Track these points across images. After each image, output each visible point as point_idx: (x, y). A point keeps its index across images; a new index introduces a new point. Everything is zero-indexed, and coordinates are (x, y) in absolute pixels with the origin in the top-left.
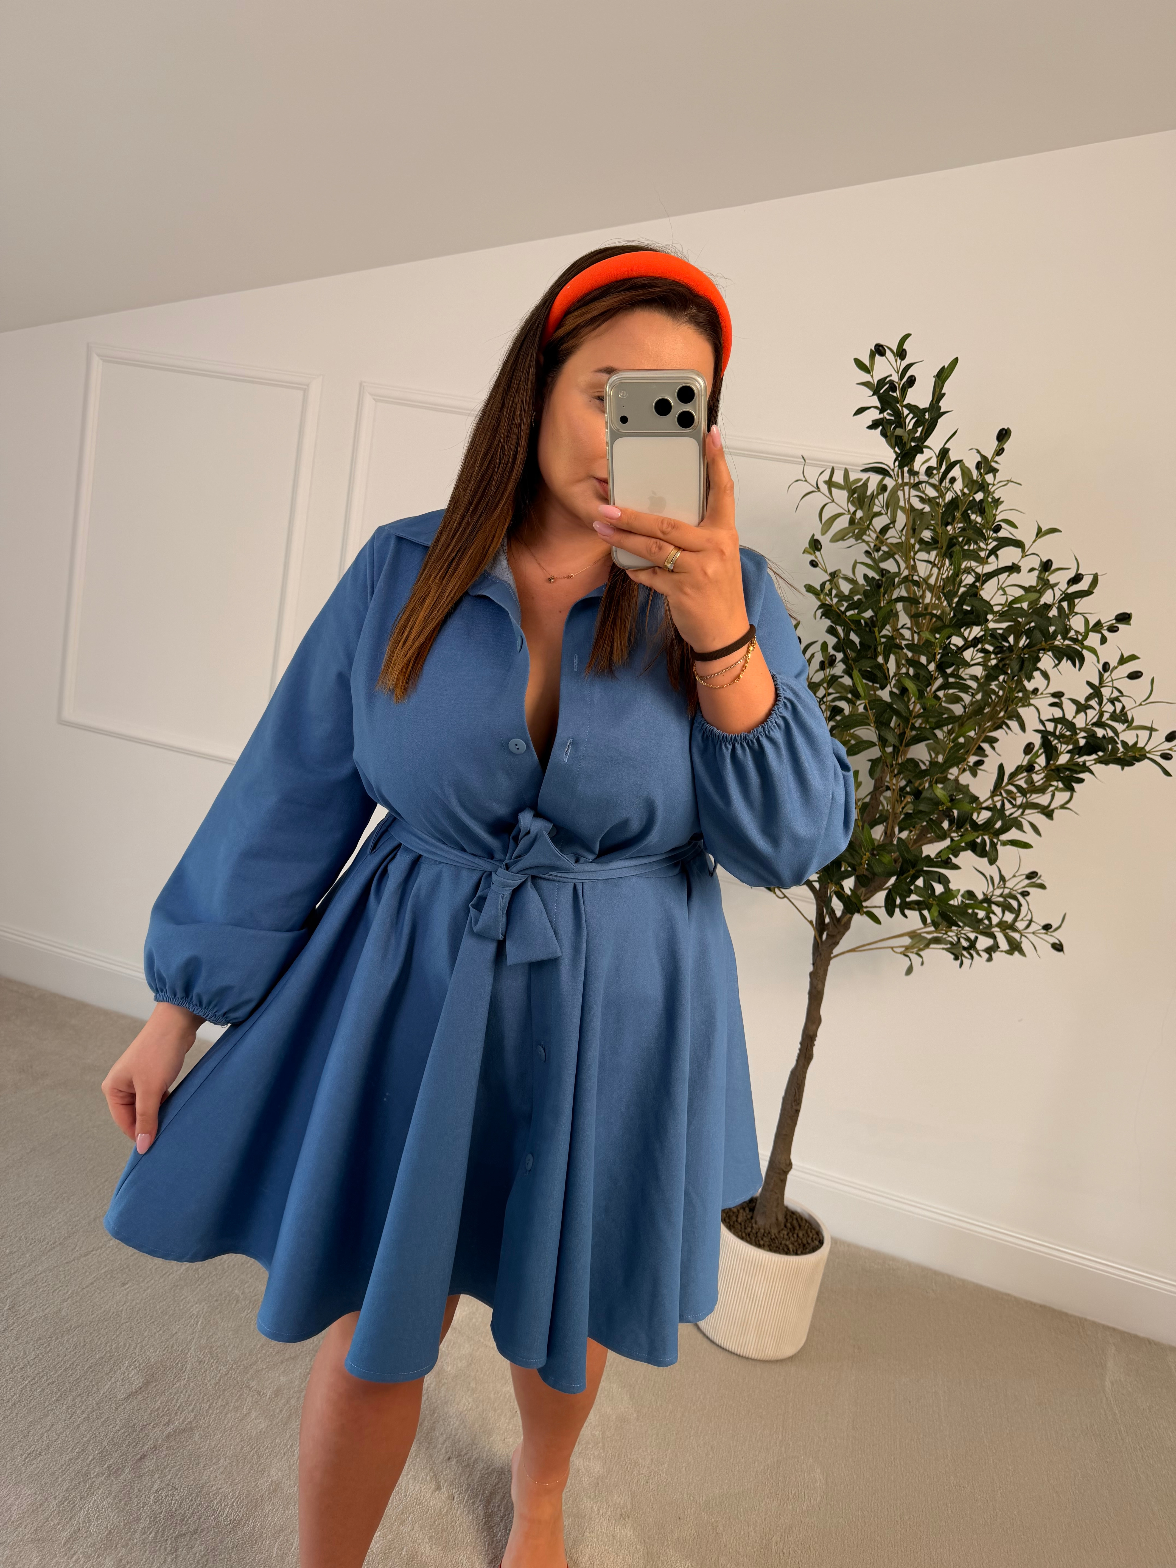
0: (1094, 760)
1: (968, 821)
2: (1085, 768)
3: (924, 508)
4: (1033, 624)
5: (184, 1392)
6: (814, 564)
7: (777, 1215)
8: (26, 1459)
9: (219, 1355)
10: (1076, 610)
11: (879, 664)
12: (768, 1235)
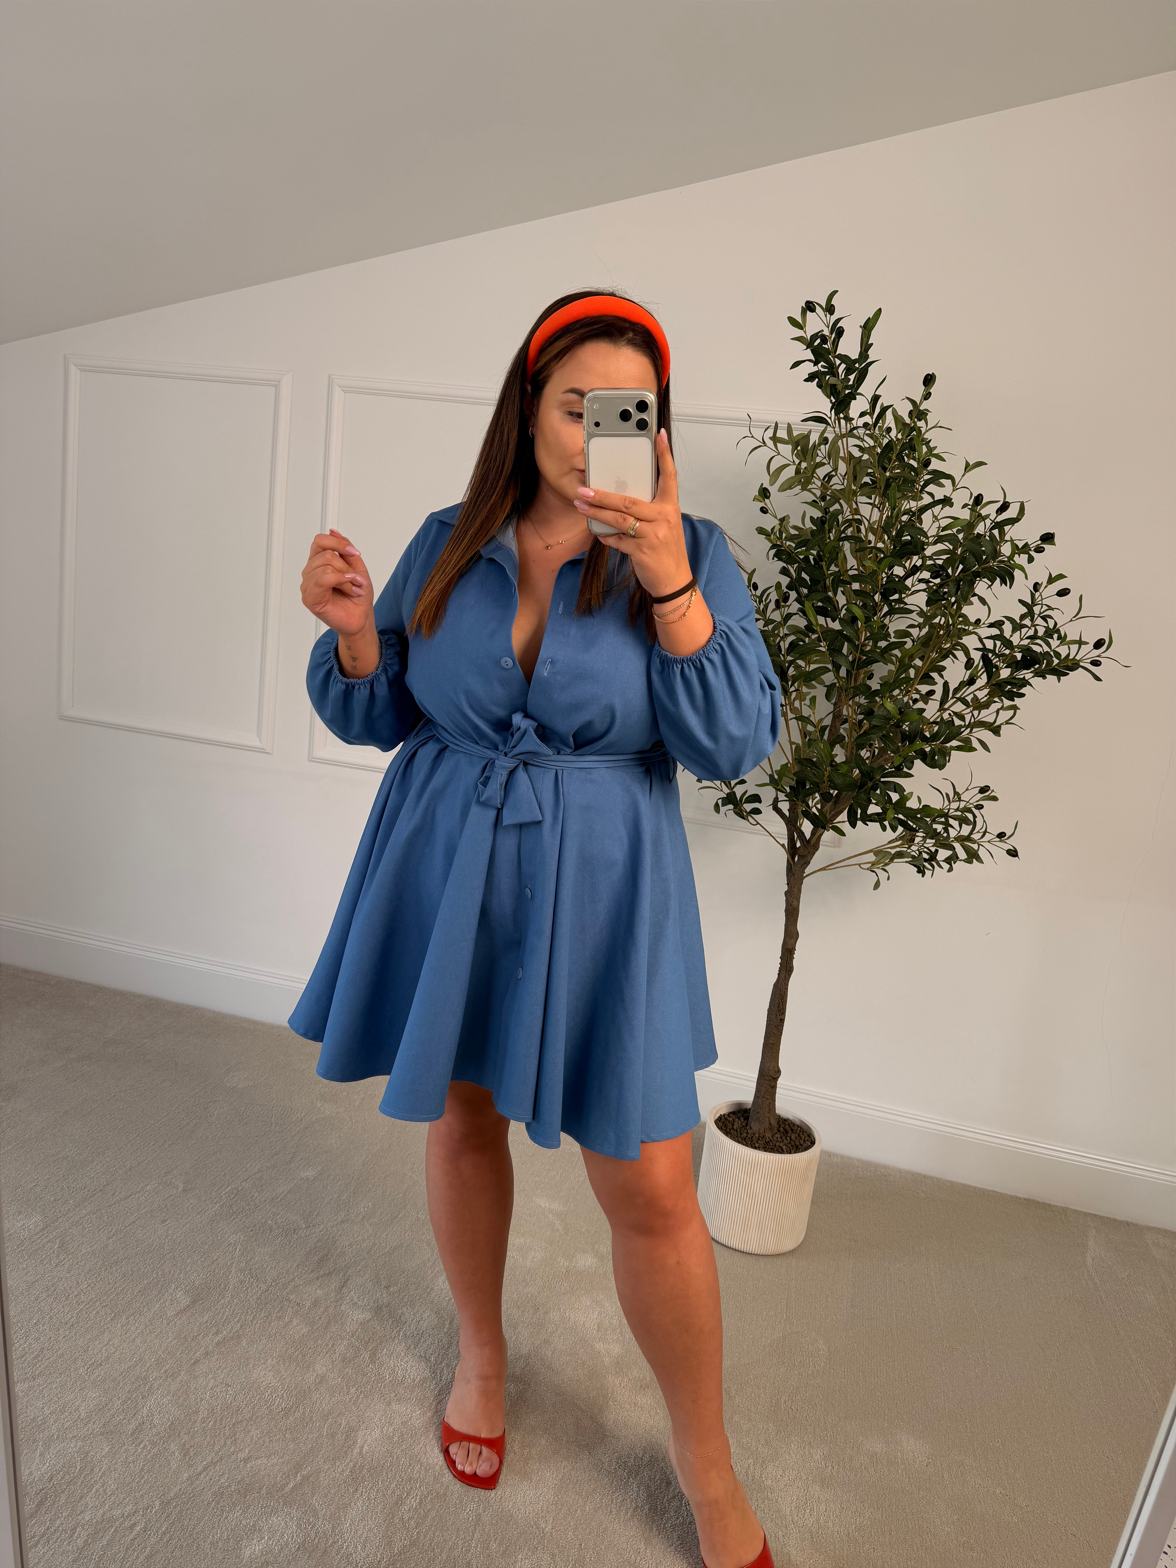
0: (1031, 673)
1: (918, 736)
3: (862, 456)
5: (229, 1307)
6: (764, 510)
7: (769, 1120)
8: (88, 1369)
9: (259, 1275)
10: (1007, 538)
11: (829, 597)
12: (762, 1139)
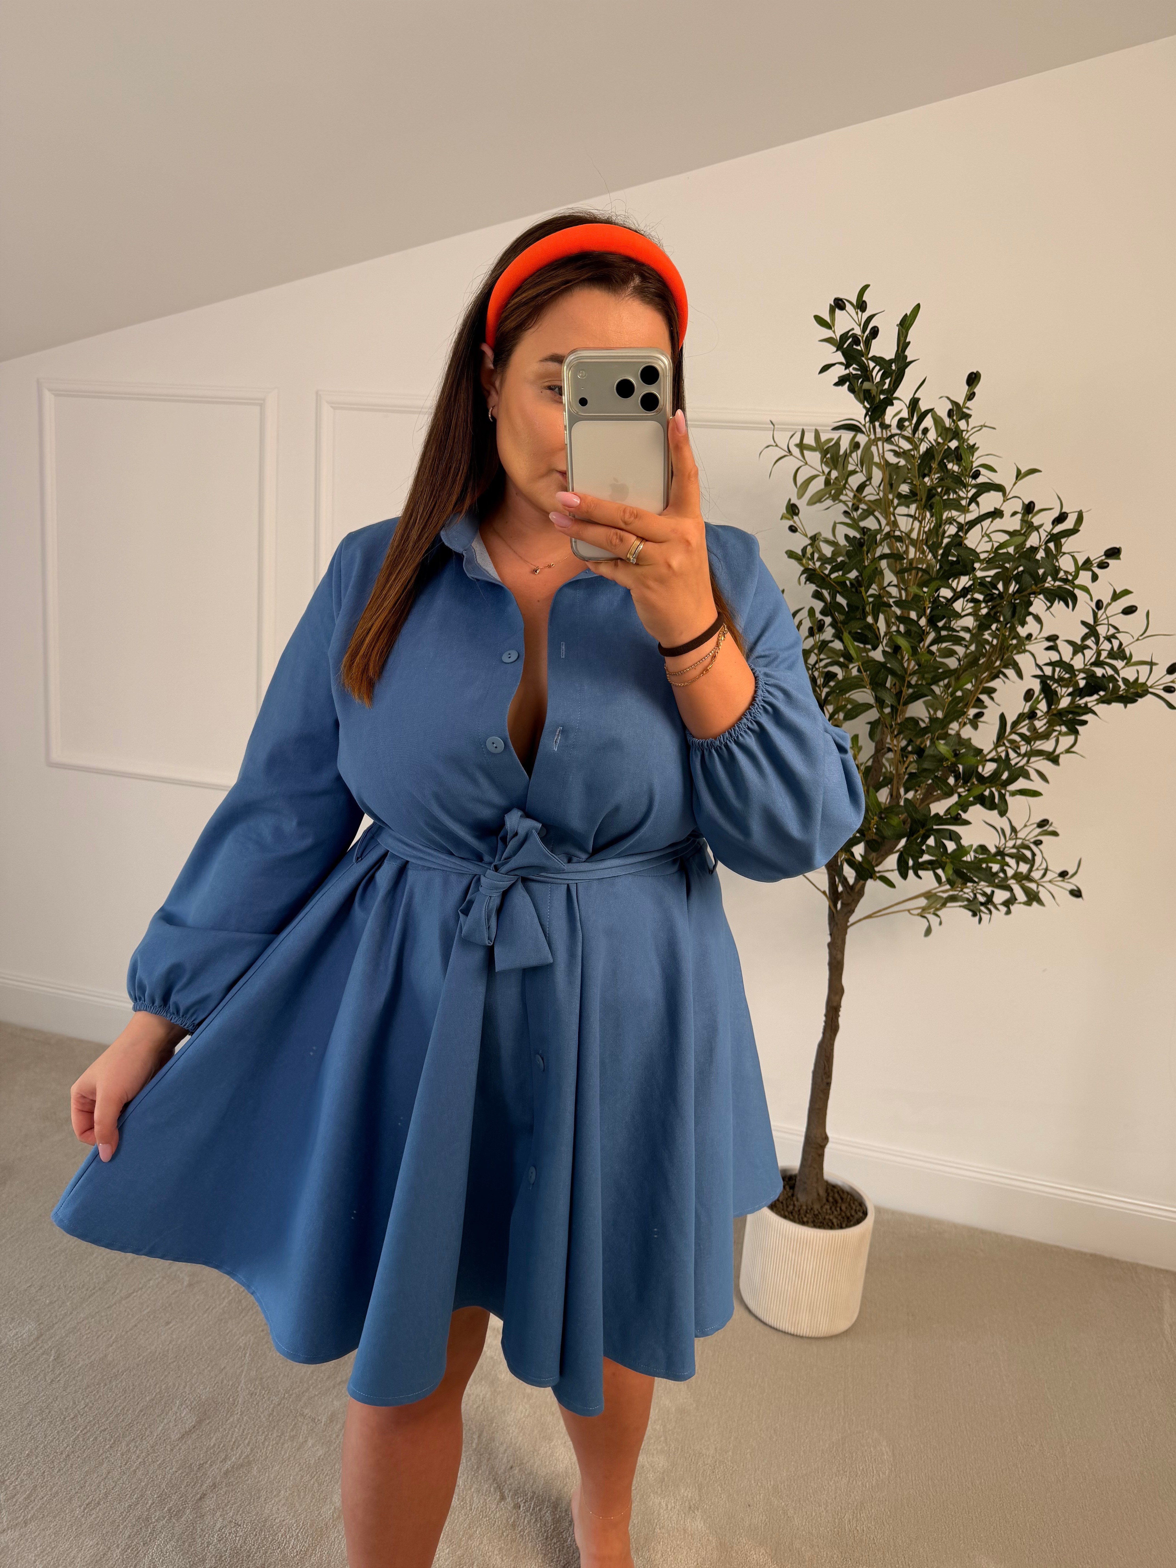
0: (1096, 700)
1: (974, 774)
2: (1088, 710)
3: (899, 462)
4: (1021, 569)
5: (238, 1426)
6: (793, 529)
7: (818, 1190)
8: (85, 1509)
9: (270, 1385)
10: (1063, 550)
11: (869, 624)
12: (810, 1211)
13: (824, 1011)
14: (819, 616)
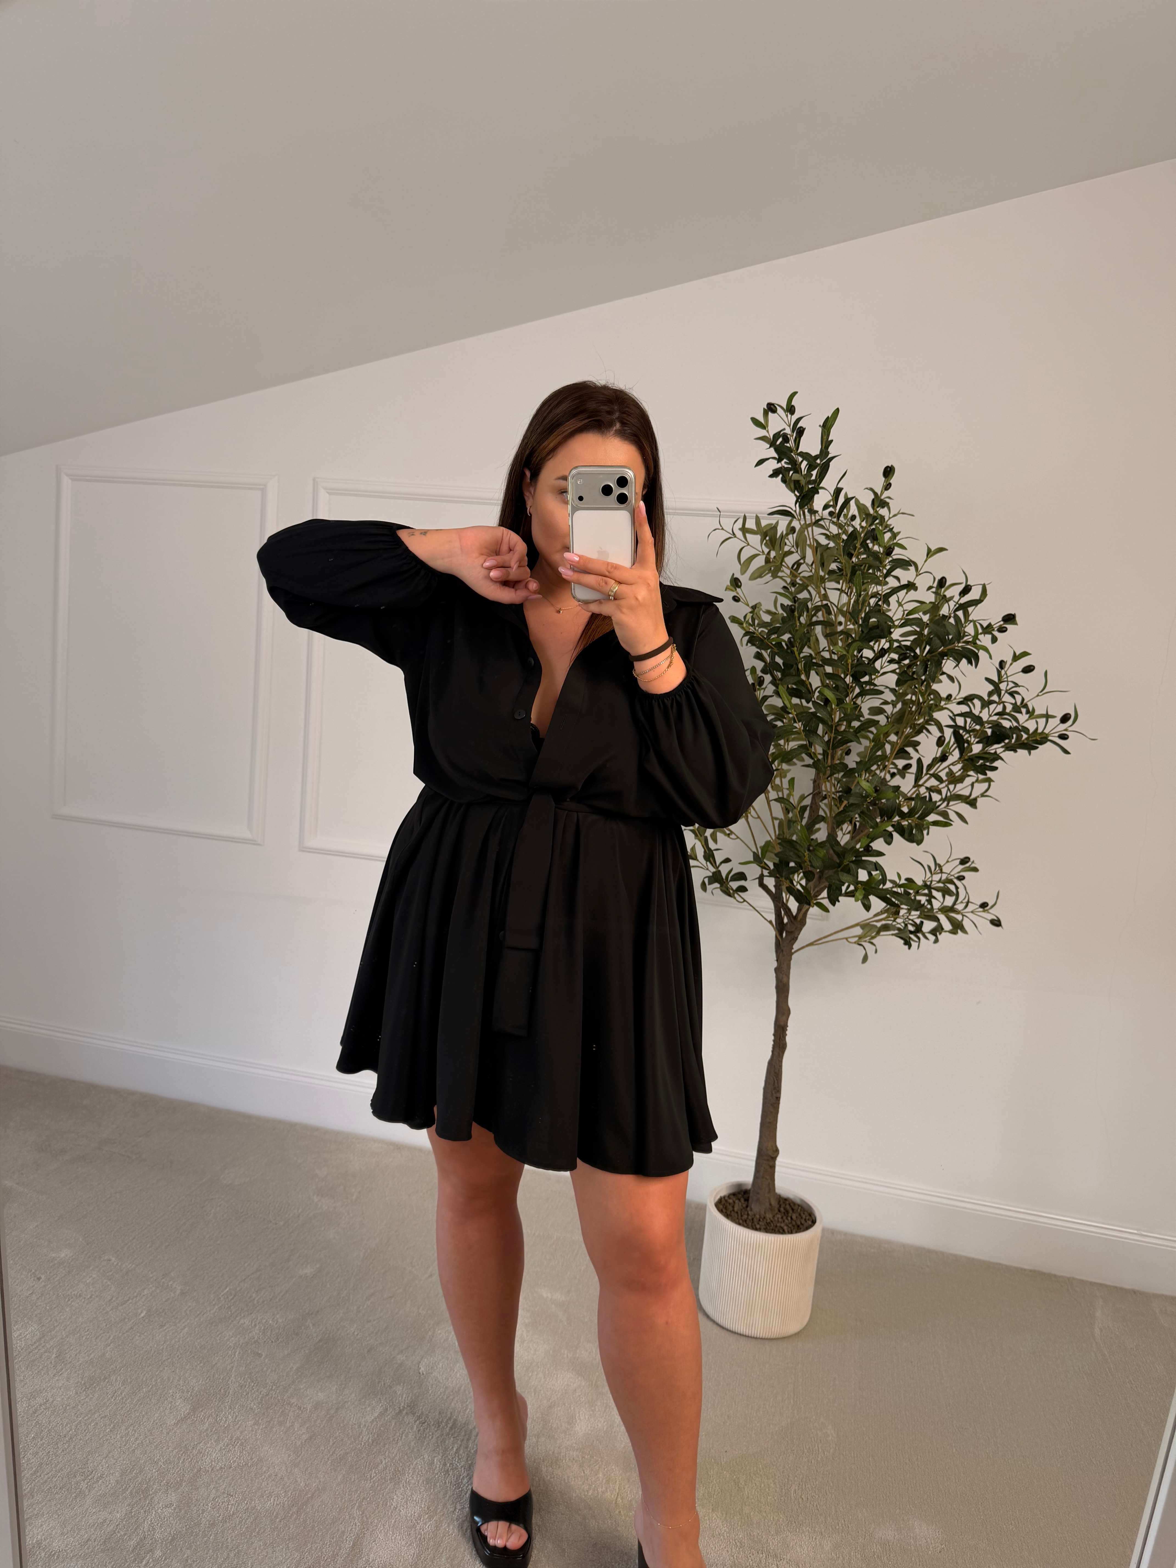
0: (1002, 747)
1: (896, 811)
3: (829, 543)
6: (736, 599)
7: (770, 1200)
9: (259, 1379)
10: (970, 618)
11: (802, 680)
12: (763, 1220)
13: (772, 1031)
14: (760, 674)
